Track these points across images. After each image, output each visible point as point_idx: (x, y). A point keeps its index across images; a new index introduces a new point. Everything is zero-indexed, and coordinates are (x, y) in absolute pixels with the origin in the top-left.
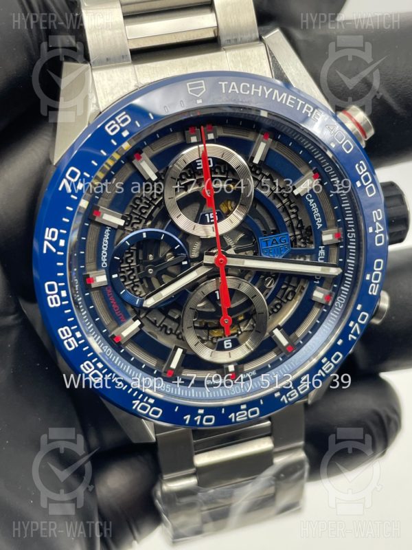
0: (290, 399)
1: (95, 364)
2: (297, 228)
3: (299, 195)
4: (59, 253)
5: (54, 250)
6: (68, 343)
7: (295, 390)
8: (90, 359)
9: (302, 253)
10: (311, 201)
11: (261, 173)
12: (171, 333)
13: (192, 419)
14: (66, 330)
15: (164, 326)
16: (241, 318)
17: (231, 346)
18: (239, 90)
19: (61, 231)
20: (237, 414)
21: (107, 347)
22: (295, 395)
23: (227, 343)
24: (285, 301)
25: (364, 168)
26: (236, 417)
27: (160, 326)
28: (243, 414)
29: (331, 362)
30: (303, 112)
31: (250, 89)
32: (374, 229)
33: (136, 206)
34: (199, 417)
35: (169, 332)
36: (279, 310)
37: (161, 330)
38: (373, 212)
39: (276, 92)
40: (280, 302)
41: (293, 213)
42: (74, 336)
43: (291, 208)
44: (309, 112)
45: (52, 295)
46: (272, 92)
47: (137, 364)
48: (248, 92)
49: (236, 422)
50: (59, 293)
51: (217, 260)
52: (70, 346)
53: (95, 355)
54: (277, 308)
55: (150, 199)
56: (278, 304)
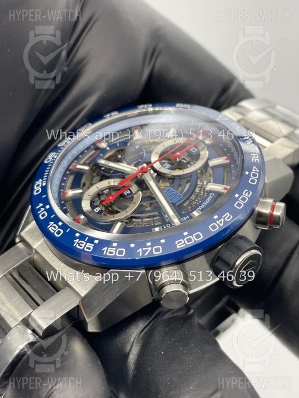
10: (211, 197)
22: (81, 246)
25: (248, 195)
29: (116, 251)
32: (218, 219)
38: (227, 213)
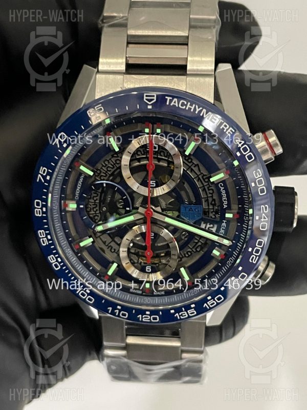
0: (181, 317)
1: (56, 258)
2: (211, 204)
3: (213, 182)
4: (45, 184)
5: (43, 181)
6: (43, 241)
7: (185, 312)
8: (54, 254)
9: (212, 222)
10: (222, 188)
11: (191, 162)
12: (114, 252)
13: (113, 311)
14: (43, 232)
15: (110, 246)
16: (163, 255)
17: (150, 271)
18: (178, 105)
19: (49, 170)
20: (143, 316)
21: (69, 250)
22: (185, 315)
23: (148, 269)
24: (195, 251)
25: (260, 175)
26: (142, 318)
27: (107, 245)
28: (148, 317)
29: (214, 300)
30: (221, 128)
31: (186, 105)
32: (260, 218)
33: (104, 165)
34: (117, 311)
35: (113, 251)
36: (189, 256)
37: (108, 248)
38: (262, 206)
39: (204, 110)
40: (191, 250)
41: (210, 193)
42: (46, 237)
43: (209, 190)
44: (226, 129)
45: (38, 208)
46: (201, 110)
47: (87, 266)
48: (184, 107)
49: (142, 321)
50: (42, 209)
51: (146, 212)
52: (44, 243)
53: (57, 253)
54: (188, 254)
55: (115, 163)
56: (189, 251)
